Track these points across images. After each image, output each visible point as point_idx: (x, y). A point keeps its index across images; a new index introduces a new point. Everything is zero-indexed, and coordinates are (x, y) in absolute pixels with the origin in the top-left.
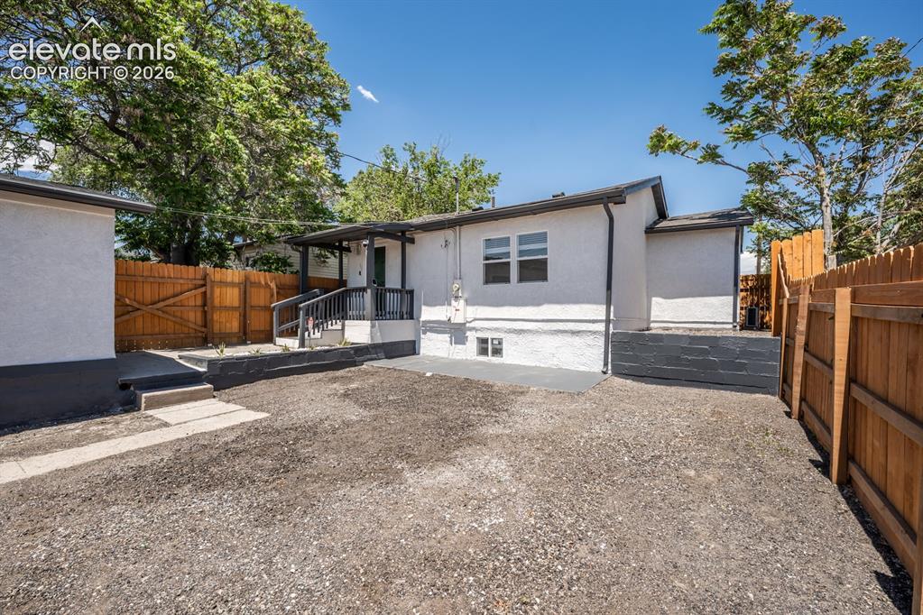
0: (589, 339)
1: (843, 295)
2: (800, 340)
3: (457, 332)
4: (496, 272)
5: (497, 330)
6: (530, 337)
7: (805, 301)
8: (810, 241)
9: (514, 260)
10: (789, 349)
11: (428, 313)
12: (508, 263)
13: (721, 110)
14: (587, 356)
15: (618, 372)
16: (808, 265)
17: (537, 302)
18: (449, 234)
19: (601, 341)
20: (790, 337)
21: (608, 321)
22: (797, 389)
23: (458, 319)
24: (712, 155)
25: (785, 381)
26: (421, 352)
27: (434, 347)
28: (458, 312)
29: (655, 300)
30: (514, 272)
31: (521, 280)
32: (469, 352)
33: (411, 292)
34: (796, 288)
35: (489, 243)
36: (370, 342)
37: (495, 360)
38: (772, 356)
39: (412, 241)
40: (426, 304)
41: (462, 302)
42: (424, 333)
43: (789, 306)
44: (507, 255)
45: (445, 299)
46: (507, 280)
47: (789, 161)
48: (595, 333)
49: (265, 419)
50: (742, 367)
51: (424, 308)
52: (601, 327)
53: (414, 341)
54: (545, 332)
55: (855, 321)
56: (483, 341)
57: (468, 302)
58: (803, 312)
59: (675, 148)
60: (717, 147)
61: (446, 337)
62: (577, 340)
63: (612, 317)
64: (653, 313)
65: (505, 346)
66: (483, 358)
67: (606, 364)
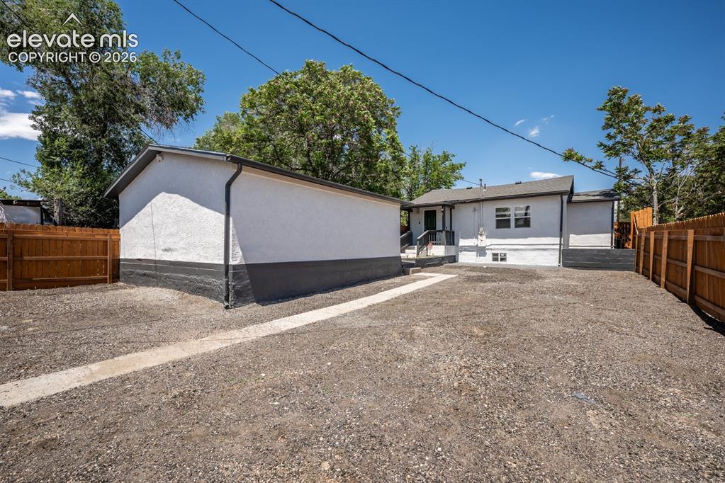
0: (552, 252)
1: (652, 234)
2: (642, 248)
3: (481, 251)
4: (502, 223)
5: (503, 249)
6: (521, 252)
7: (644, 235)
8: (646, 212)
9: (512, 219)
10: (639, 253)
11: (463, 242)
12: (509, 219)
13: (605, 146)
14: (550, 259)
15: (564, 266)
16: (646, 222)
17: (525, 237)
18: (476, 205)
19: (558, 253)
20: (639, 248)
21: (560, 244)
22: (641, 265)
23: (483, 245)
24: (599, 166)
25: (637, 265)
26: (459, 261)
27: (466, 258)
28: (484, 241)
29: (571, 235)
30: (513, 223)
31: (516, 226)
32: (487, 260)
33: (454, 232)
34: (640, 230)
35: (498, 210)
36: (444, 255)
37: (503, 263)
38: (632, 256)
39: (454, 208)
40: (461, 238)
41: (484, 237)
42: (461, 252)
43: (639, 237)
44: (510, 216)
45: (475, 235)
46: (509, 227)
47: (636, 171)
48: (554, 249)
49: (456, 277)
50: (620, 261)
51: (461, 240)
52: (558, 247)
53: (455, 256)
54: (529, 250)
55: (655, 240)
56: (495, 255)
57: (487, 237)
58: (643, 239)
59: (579, 160)
60: (601, 162)
61: (475, 253)
62: (545, 253)
63: (562, 242)
64: (570, 242)
65: (507, 256)
66: (495, 262)
67: (560, 262)
